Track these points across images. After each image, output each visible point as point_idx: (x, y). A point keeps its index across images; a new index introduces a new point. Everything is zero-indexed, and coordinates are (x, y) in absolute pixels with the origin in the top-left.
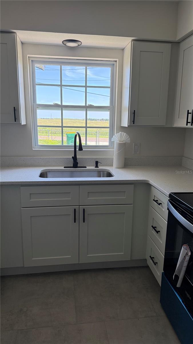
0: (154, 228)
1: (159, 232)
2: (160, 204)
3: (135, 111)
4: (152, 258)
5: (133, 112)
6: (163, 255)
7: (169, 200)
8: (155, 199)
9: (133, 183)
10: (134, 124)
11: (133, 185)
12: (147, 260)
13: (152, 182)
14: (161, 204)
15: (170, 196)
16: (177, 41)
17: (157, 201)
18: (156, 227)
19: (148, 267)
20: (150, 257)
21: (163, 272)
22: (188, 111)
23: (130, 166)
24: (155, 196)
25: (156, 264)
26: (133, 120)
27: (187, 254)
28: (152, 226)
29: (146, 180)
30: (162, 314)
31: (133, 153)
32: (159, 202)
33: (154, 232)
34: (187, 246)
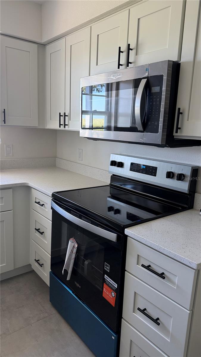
0: (38, 230)
1: (43, 233)
2: (42, 205)
3: (4, 110)
4: (37, 261)
5: (3, 111)
6: (49, 254)
7: (52, 200)
8: (37, 201)
9: (11, 187)
10: (5, 123)
11: (11, 190)
12: (31, 265)
13: (31, 184)
14: (44, 204)
15: (53, 195)
16: (43, 42)
17: (39, 202)
18: (39, 229)
19: (33, 272)
20: (35, 260)
21: (50, 270)
22: (60, 113)
23: (3, 169)
24: (36, 198)
25: (42, 265)
26: (4, 120)
27: (74, 247)
28: (36, 229)
29: (25, 183)
30: (54, 311)
31: (5, 155)
32: (41, 203)
33: (38, 234)
34: (73, 239)
